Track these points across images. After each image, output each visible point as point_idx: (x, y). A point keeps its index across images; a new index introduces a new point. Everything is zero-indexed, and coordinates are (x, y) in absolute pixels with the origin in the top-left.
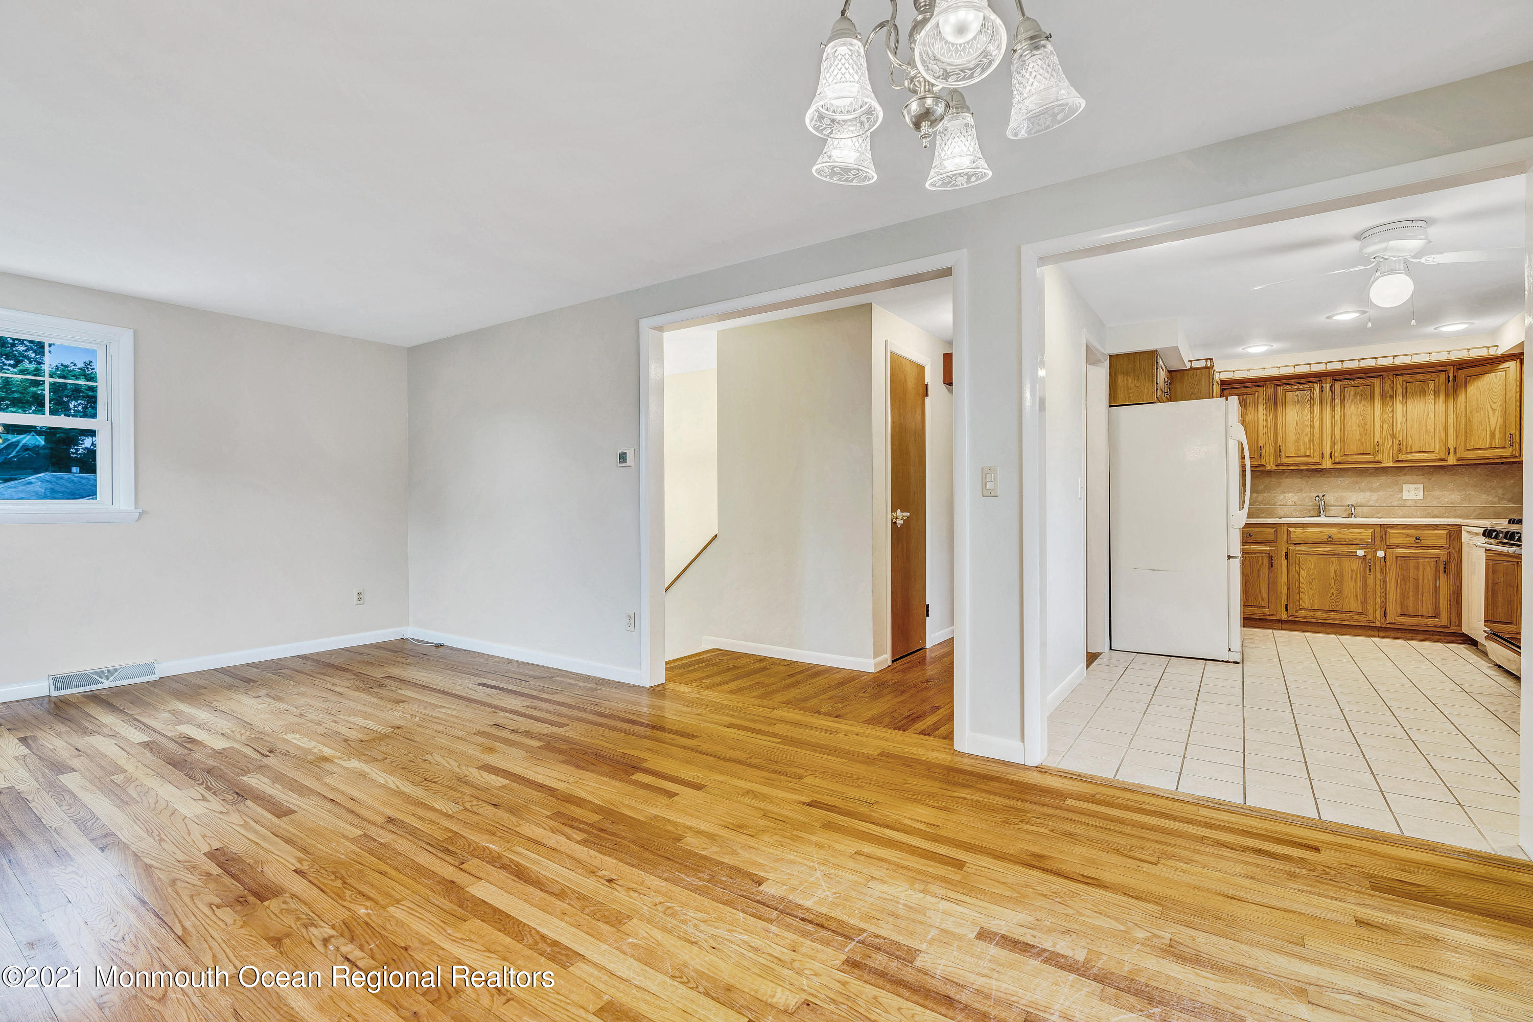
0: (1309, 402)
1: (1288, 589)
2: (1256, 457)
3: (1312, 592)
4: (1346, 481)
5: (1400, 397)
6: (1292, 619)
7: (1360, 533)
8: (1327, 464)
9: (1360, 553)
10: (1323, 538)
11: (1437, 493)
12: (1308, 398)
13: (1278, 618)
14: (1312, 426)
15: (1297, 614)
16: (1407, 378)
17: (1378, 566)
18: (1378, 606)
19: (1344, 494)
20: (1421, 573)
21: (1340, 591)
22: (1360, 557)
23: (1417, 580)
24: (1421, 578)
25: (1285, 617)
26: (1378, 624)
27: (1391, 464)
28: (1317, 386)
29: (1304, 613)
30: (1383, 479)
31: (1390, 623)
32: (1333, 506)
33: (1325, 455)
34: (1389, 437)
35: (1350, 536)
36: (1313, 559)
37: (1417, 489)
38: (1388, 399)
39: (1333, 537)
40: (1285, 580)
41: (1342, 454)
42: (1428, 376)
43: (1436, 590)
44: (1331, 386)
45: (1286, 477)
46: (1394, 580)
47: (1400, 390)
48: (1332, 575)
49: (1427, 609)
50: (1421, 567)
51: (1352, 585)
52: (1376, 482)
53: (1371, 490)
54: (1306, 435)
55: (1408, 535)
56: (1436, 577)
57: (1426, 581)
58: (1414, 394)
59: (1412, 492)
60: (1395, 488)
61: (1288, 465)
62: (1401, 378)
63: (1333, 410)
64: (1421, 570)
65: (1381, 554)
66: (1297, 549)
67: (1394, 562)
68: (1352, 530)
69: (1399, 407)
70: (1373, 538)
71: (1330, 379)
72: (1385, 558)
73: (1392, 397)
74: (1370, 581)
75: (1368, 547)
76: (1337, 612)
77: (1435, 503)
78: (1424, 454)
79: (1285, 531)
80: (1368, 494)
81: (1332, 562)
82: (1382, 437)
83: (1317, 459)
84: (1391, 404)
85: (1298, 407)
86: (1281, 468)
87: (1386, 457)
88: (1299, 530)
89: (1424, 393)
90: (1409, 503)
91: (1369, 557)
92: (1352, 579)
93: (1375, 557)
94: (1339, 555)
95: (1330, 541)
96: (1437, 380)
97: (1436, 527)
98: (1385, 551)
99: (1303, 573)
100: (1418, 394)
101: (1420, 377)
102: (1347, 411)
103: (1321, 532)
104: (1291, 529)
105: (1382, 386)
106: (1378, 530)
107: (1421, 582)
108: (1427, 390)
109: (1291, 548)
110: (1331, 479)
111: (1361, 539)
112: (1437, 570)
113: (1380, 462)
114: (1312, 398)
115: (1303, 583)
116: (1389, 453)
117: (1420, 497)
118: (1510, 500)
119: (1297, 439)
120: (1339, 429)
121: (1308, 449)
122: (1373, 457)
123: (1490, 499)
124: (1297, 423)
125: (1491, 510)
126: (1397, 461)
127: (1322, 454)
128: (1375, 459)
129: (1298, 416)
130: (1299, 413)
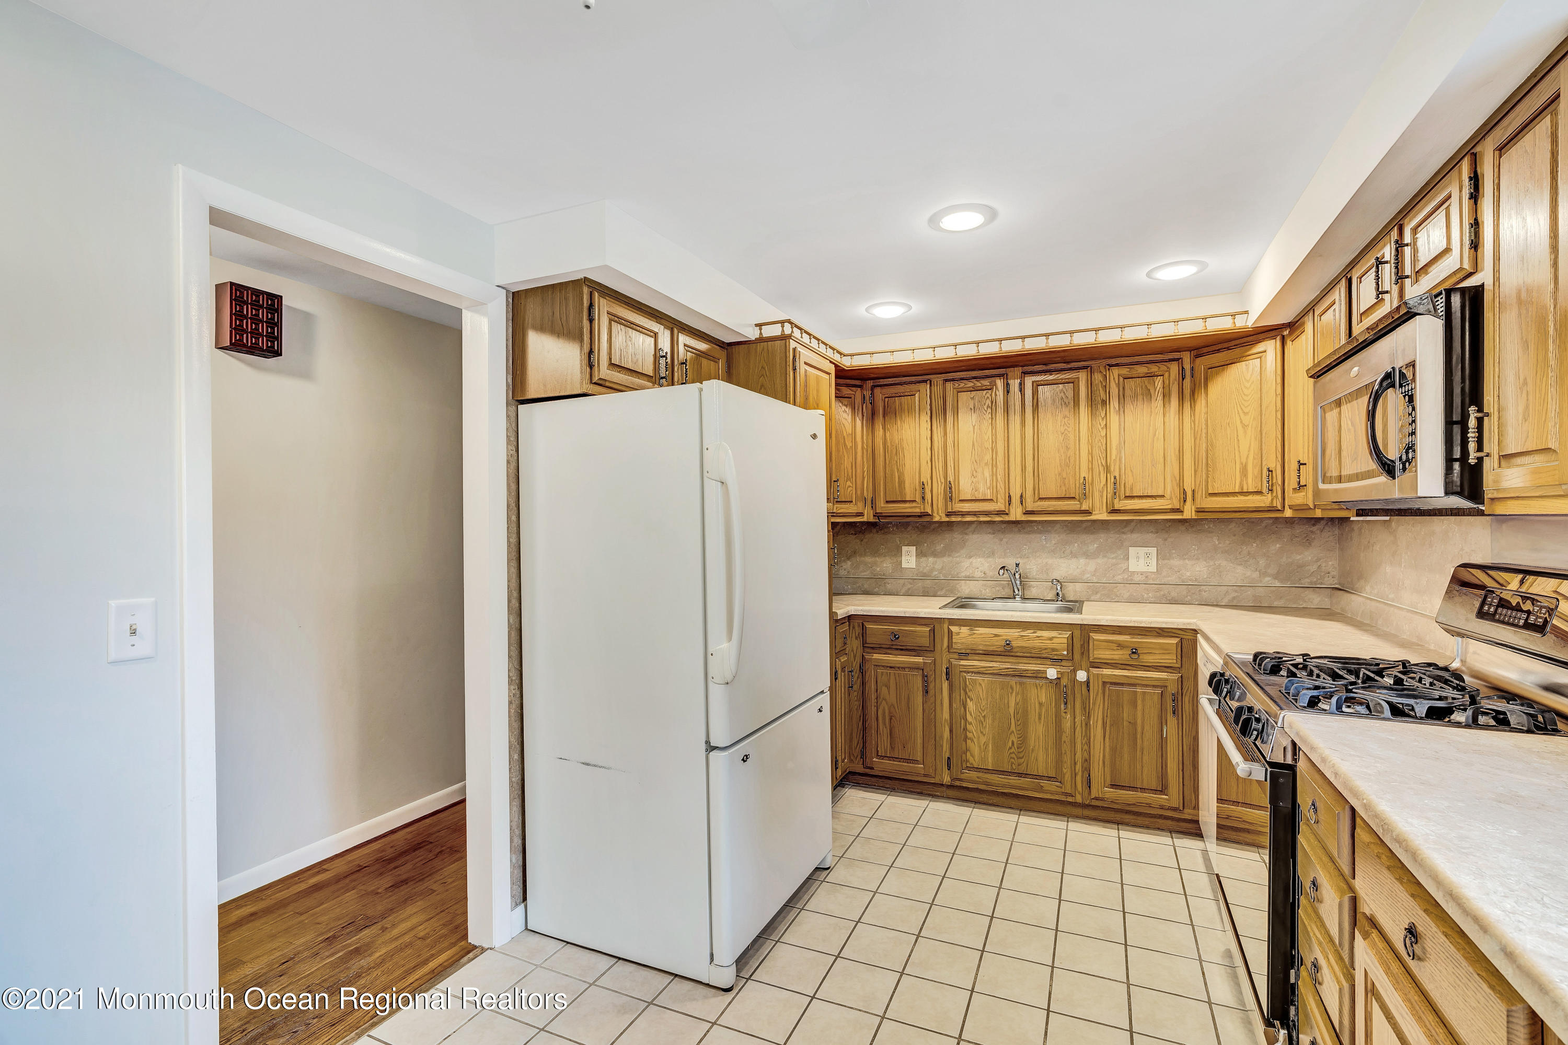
0: (989, 410)
1: (951, 731)
2: (918, 499)
3: (983, 740)
4: (1054, 539)
5: (1114, 403)
6: (957, 783)
7: (1051, 639)
8: (1016, 514)
9: (1052, 673)
10: (998, 644)
11: (1176, 562)
12: (988, 402)
13: (937, 780)
14: (994, 450)
15: (962, 776)
16: (1125, 371)
17: (1078, 696)
18: (1079, 767)
19: (1050, 561)
20: (1139, 714)
21: (1024, 738)
22: (1051, 681)
23: (1133, 724)
24: (1139, 722)
25: (947, 779)
26: (1079, 799)
27: (1104, 516)
28: (1000, 383)
29: (973, 775)
30: (1102, 537)
31: (1096, 799)
32: (1036, 580)
33: (1013, 500)
34: (1101, 469)
35: (1037, 644)
36: (983, 681)
37: (1148, 555)
38: (1100, 406)
39: (1014, 644)
40: (946, 715)
41: (1037, 498)
42: (1154, 368)
43: (1162, 742)
44: (1020, 384)
45: (973, 532)
46: (1100, 722)
47: (1114, 390)
48: (1012, 710)
49: (1149, 778)
50: (1139, 702)
51: (1041, 729)
52: (1093, 542)
53: (1087, 555)
54: (986, 464)
55: (1120, 646)
56: (1162, 722)
57: (1147, 728)
58: (1135, 397)
59: (1142, 561)
60: (1119, 552)
61: (963, 514)
62: (1116, 371)
63: (1023, 423)
64: (1139, 707)
65: (1082, 676)
66: (963, 662)
67: (1100, 691)
68: (1039, 633)
69: (1114, 419)
70: (1071, 647)
71: (1018, 371)
72: (1088, 683)
73: (1104, 403)
74: (1067, 724)
75: (1064, 663)
76: (1020, 775)
77: (1173, 579)
78: (1150, 500)
79: (946, 631)
80: (1082, 561)
81: (1012, 688)
82: (1091, 469)
83: (1000, 506)
84: (1103, 415)
85: (974, 416)
86: (953, 519)
87: (1097, 504)
88: (965, 630)
89: (1148, 395)
90: (1137, 578)
91: (1064, 682)
92: (1040, 719)
93: (1074, 680)
94: (1020, 675)
95: (1008, 651)
96: (1166, 375)
97: (1161, 632)
98: (1088, 672)
99: (971, 705)
100: (1140, 397)
101: (1142, 370)
102: (1042, 426)
103: (996, 635)
104: (954, 629)
105: (1090, 384)
106: (1077, 633)
107: (1139, 729)
108: (1152, 391)
109: (954, 662)
110: (1032, 536)
111: (1053, 650)
112: (1162, 709)
113: (1088, 512)
114: (994, 403)
115: (971, 724)
116: (1102, 496)
117: (1153, 568)
118: (1276, 577)
119: (974, 472)
120: (1032, 456)
121: (989, 488)
122: (1081, 504)
123: (1249, 573)
124: (973, 445)
125: (1250, 592)
126: (1114, 511)
127: (1010, 497)
128: (1084, 507)
129: (974, 433)
130: (976, 427)
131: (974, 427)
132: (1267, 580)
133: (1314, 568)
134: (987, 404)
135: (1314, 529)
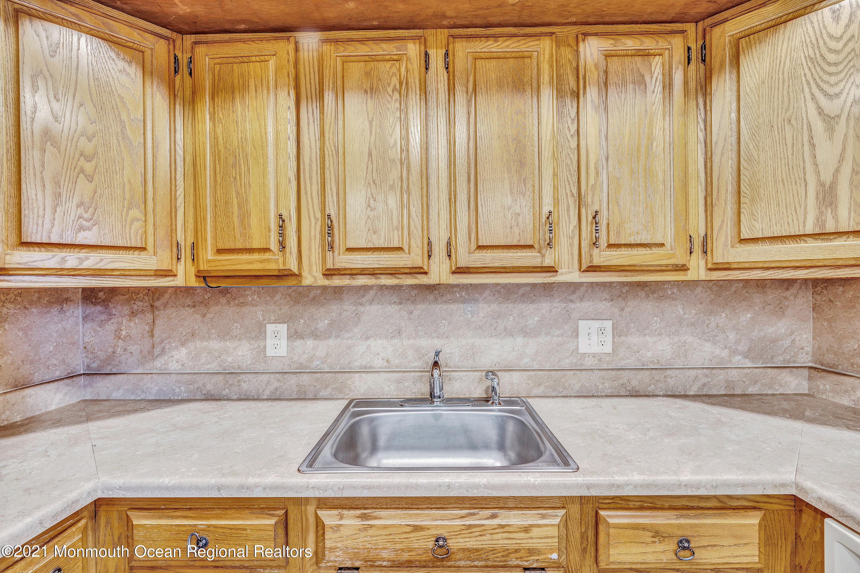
0: (397, 95)
2: (274, 245)
4: (482, 310)
5: (591, 95)
7: (527, 529)
8: (440, 272)
11: (635, 338)
12: (395, 81)
19: (477, 341)
27: (574, 276)
28: (414, 52)
30: (545, 307)
32: (459, 369)
33: (436, 249)
34: (571, 200)
37: (602, 331)
38: (568, 101)
39: (453, 542)
41: (473, 246)
42: (649, 42)
44: (447, 55)
45: (371, 302)
52: (533, 314)
53: (525, 332)
54: (392, 187)
55: (658, 535)
58: (621, 87)
59: (594, 338)
60: (566, 327)
61: (353, 273)
62: (593, 43)
63: (451, 122)
69: (591, 120)
70: (564, 541)
71: (443, 34)
73: (576, 93)
77: (633, 361)
78: (642, 251)
79: (312, 520)
80: (520, 340)
82: (556, 201)
83: (415, 258)
84: (573, 114)
85: (372, 104)
86: (337, 281)
87: (565, 258)
88: (350, 521)
89: (641, 85)
90: (589, 363)
95: (440, 559)
96: (666, 55)
100: (630, 87)
101: (632, 43)
102: (483, 120)
103: (416, 528)
104: (328, 518)
105: (556, 62)
108: (647, 78)
111: (532, 550)
113: (552, 270)
116: (572, 245)
117: (608, 349)
118: (746, 356)
119: (372, 201)
120: (465, 176)
121: (397, 229)
122: (543, 256)
123: (717, 352)
124: (370, 154)
125: (722, 376)
126: (593, 269)
127: (430, 244)
128: (548, 262)
129: (371, 133)
130: (374, 124)
131: (371, 123)
132: (738, 360)
133: (787, 343)
134: (393, 84)
135: (788, 294)
